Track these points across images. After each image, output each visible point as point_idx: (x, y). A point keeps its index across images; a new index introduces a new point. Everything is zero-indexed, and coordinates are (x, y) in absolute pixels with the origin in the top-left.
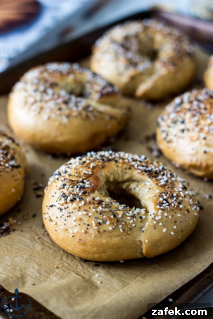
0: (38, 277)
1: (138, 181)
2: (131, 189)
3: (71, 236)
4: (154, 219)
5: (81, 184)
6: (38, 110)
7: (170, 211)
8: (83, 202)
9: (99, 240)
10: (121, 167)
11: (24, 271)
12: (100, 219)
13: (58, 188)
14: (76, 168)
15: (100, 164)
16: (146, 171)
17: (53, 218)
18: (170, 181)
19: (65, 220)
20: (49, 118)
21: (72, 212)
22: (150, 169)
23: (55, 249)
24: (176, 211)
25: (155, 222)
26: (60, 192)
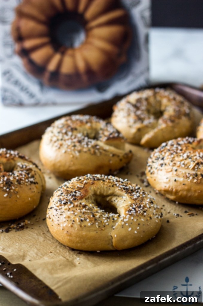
0: (35, 257)
1: (118, 196)
2: (112, 201)
3: (61, 229)
4: (123, 221)
5: (74, 193)
6: (59, 146)
7: (136, 216)
8: (72, 205)
9: (80, 233)
10: (107, 184)
11: (26, 253)
12: (82, 217)
13: (57, 196)
14: (73, 183)
15: (91, 181)
16: (124, 189)
17: (51, 216)
18: (141, 196)
19: (59, 217)
20: (66, 152)
21: (64, 212)
22: (128, 187)
23: (54, 241)
24: (141, 217)
25: (123, 223)
26: (58, 199)
